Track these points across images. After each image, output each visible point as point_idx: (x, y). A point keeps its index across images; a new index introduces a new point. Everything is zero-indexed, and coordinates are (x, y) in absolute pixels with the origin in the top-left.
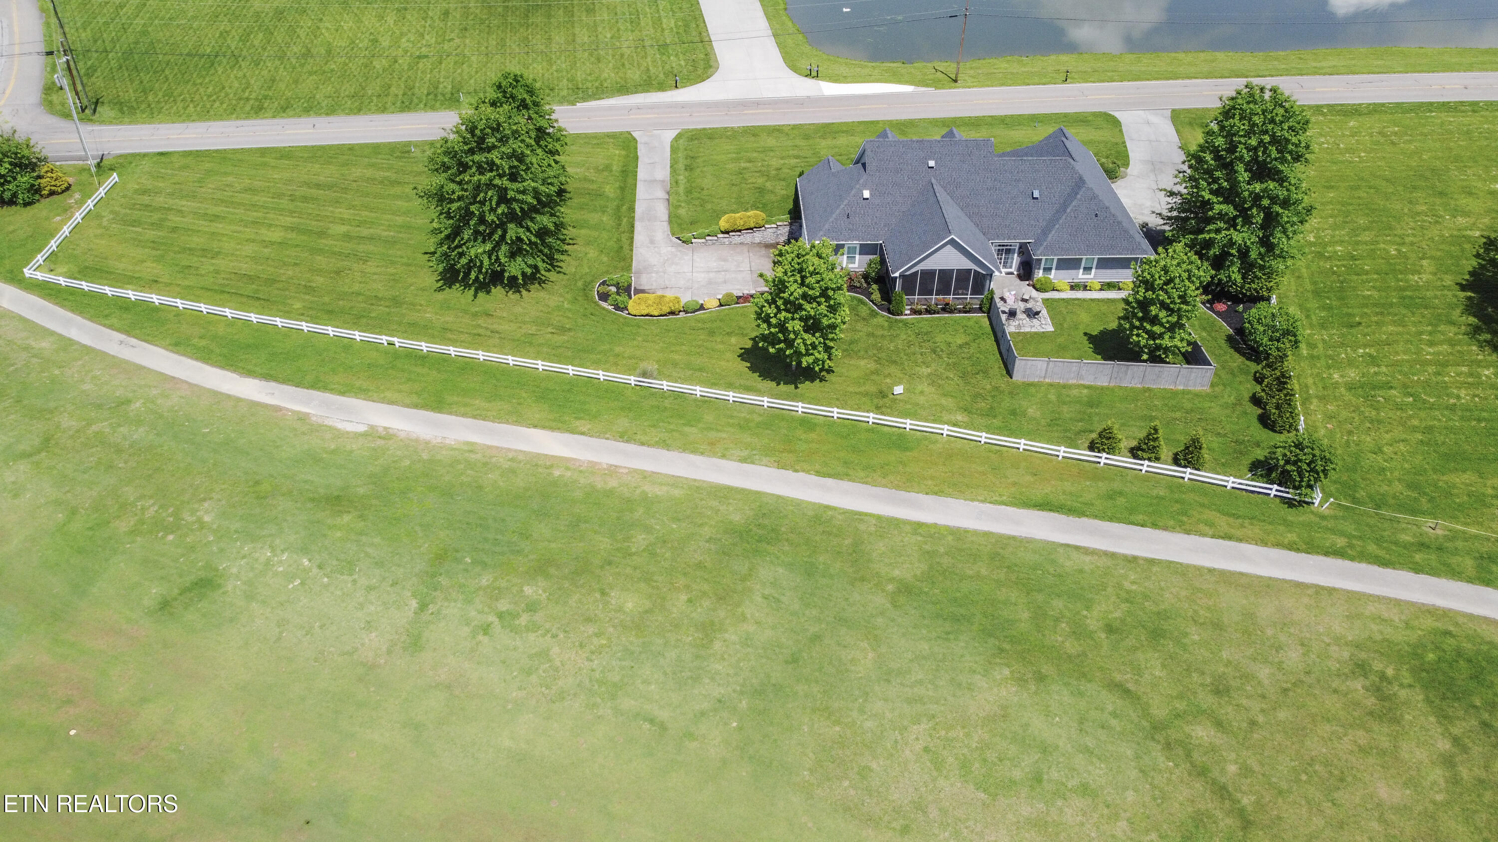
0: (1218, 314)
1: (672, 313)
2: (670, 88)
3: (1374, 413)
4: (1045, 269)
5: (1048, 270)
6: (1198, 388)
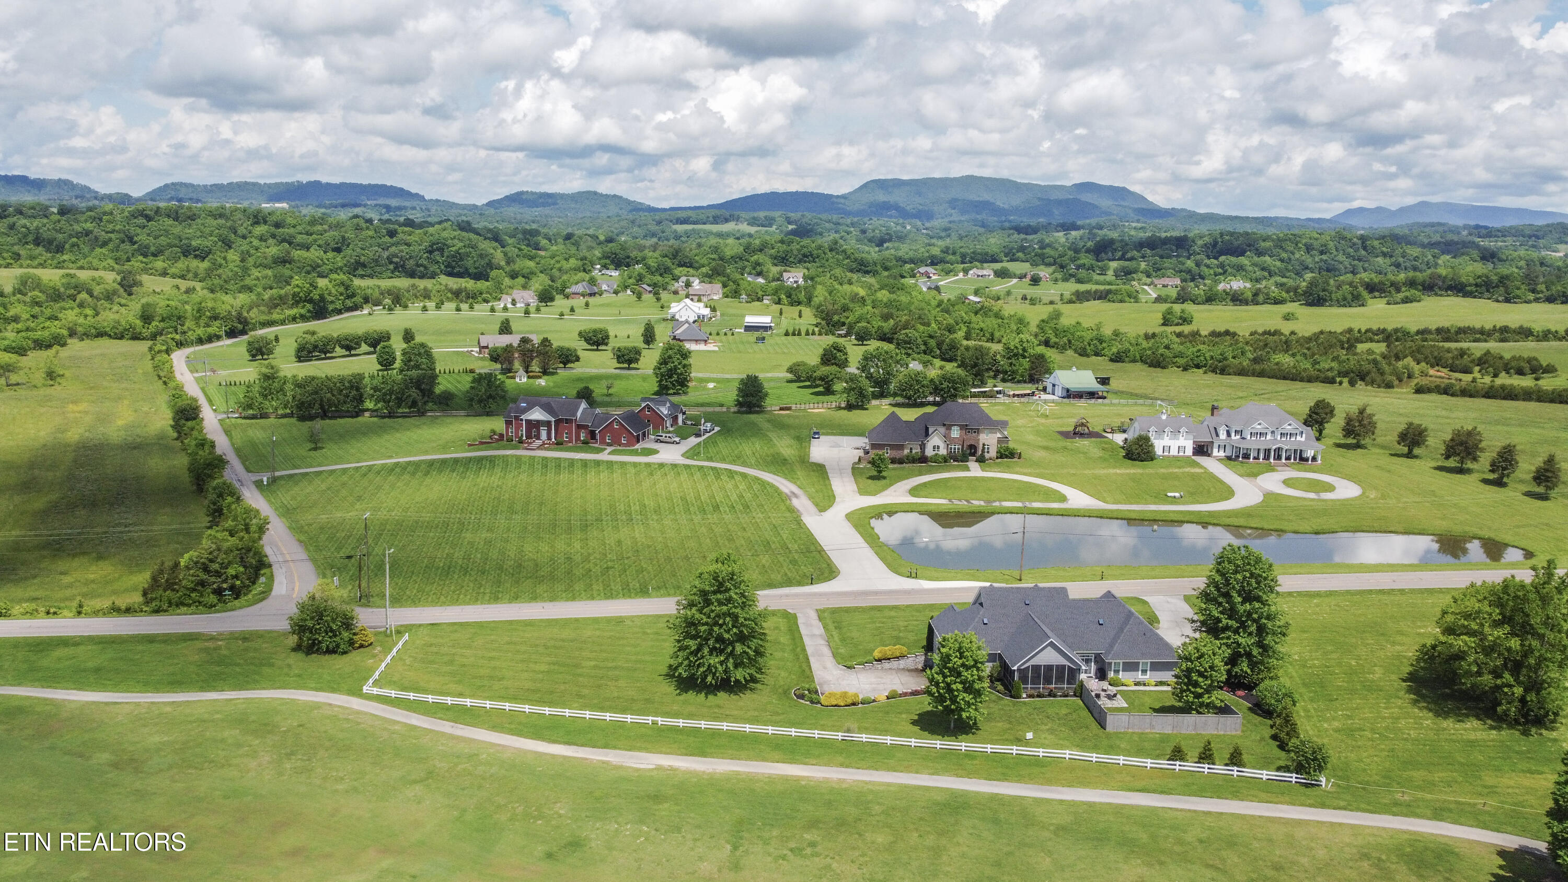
0: (1239, 697)
1: (854, 704)
2: (807, 584)
3: (1354, 743)
4: (1115, 671)
5: (1117, 672)
6: (1234, 733)
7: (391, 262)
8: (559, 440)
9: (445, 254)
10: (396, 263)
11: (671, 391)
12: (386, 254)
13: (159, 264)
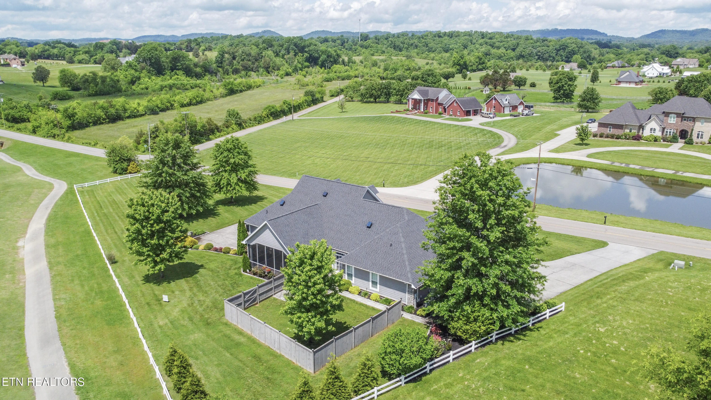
5: (350, 275)
6: (308, 370)
7: (537, 55)
8: (426, 111)
9: (566, 51)
10: (539, 55)
11: (559, 101)
12: (535, 51)
13: (432, 55)
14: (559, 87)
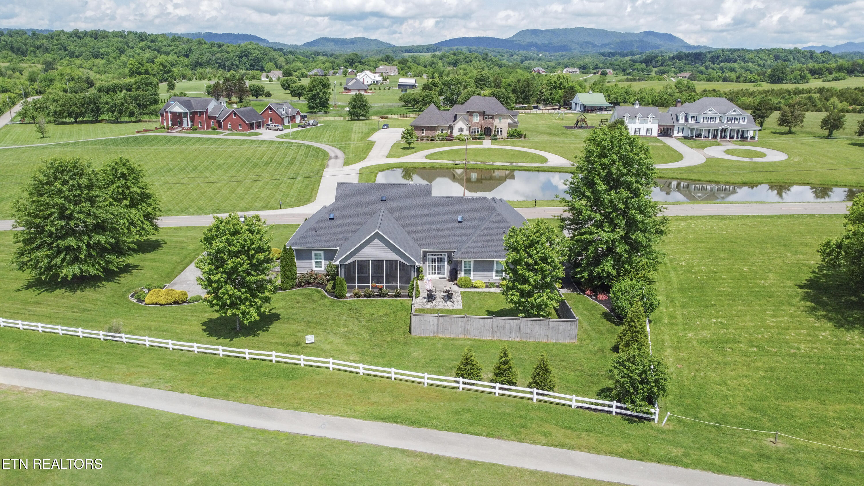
0: (601, 301)
5: (467, 272)
6: (568, 341)
7: (217, 63)
9: (250, 58)
10: (220, 63)
14: (314, 95)
